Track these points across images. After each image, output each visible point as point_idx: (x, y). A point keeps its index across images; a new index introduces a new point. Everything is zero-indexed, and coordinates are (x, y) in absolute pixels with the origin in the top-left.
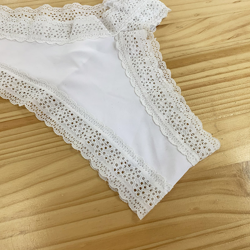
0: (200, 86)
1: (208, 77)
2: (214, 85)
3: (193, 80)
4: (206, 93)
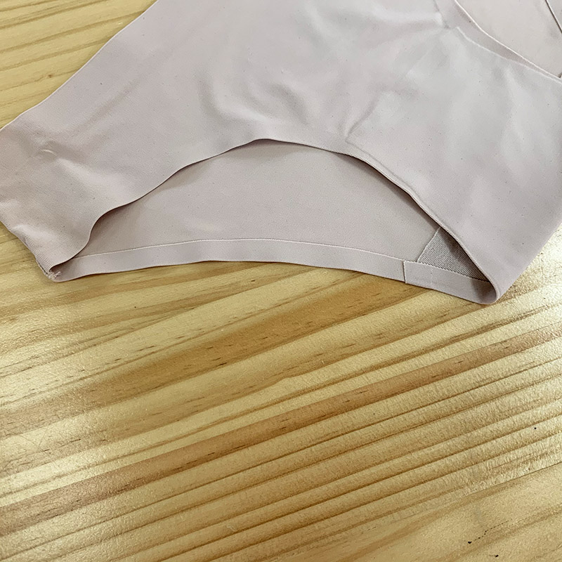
0: (435, 379)
1: (458, 340)
2: (475, 371)
3: (414, 357)
4: (452, 400)
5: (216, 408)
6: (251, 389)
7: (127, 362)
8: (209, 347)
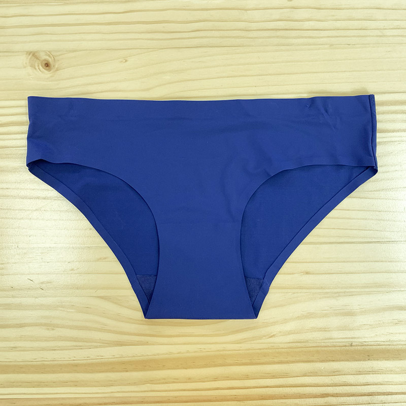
5: (120, 387)
6: (135, 384)
7: (92, 359)
8: (123, 363)
